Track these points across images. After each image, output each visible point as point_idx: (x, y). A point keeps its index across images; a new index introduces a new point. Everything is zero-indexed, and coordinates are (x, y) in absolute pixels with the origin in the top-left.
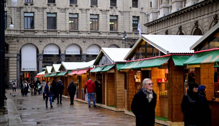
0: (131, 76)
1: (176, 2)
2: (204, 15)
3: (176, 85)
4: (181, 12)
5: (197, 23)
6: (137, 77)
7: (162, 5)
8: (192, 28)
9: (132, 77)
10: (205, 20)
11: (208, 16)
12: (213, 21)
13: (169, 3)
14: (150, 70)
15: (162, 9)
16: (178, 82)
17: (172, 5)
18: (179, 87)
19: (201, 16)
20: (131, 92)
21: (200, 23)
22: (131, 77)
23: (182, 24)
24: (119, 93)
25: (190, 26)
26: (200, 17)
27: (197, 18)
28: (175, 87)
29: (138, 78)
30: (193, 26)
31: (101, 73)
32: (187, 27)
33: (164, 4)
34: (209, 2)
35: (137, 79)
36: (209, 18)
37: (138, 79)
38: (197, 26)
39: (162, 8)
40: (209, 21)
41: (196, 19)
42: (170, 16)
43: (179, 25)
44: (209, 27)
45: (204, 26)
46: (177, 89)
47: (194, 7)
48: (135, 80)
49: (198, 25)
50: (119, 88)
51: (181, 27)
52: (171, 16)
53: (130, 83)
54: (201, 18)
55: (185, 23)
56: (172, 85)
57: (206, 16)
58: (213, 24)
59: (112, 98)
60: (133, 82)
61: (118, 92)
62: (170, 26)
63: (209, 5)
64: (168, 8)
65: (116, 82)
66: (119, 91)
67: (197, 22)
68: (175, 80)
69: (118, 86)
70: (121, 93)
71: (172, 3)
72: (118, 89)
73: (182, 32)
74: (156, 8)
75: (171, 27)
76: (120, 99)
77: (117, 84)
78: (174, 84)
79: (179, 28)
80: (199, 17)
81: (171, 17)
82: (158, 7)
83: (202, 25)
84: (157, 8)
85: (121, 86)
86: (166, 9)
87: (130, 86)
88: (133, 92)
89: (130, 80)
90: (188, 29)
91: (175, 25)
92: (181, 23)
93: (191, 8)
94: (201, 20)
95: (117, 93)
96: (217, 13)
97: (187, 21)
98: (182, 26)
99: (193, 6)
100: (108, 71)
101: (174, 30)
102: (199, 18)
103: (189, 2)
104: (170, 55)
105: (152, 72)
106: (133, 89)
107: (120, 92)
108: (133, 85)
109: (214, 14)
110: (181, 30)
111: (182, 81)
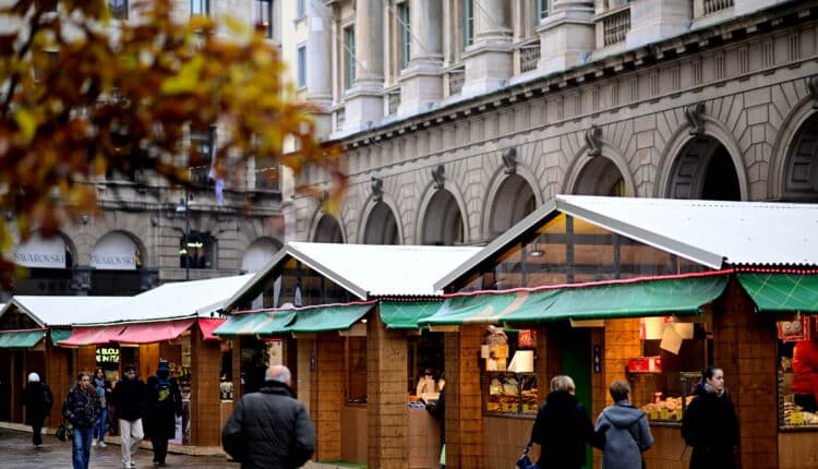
0: (467, 348)
1: (418, 79)
2: (542, 129)
3: (752, 383)
4: (445, 114)
5: (511, 159)
6: (492, 355)
7: (357, 88)
8: (491, 175)
9: (470, 354)
10: (548, 146)
11: (562, 130)
12: (584, 149)
13: (383, 81)
14: (602, 325)
15: (358, 103)
16: (757, 369)
17: (402, 88)
18: (762, 389)
19: (530, 131)
20: (466, 408)
21: (524, 155)
22: (466, 352)
23: (447, 157)
24: (387, 412)
25: (482, 167)
26: (523, 133)
27: (511, 137)
28: (747, 390)
29: (497, 355)
30: (495, 168)
31: (294, 337)
32: (467, 171)
33: (365, 83)
34: (568, 81)
35: (494, 358)
36: (564, 137)
37: (497, 359)
38: (511, 168)
39: (357, 97)
40: (566, 149)
41: (508, 143)
42: (396, 128)
43: (434, 161)
44: (565, 171)
45: (541, 169)
46: (755, 396)
47: (503, 97)
48: (482, 363)
49: (515, 164)
50: (387, 393)
51: (441, 169)
52: (403, 127)
53: (462, 375)
54: (531, 137)
55: (461, 154)
56: (740, 383)
57: (551, 131)
58: (580, 160)
59: (334, 431)
60: (475, 372)
61: (384, 410)
62: (391, 167)
63: (566, 92)
64: (381, 97)
65: (377, 371)
66: (388, 404)
67: (513, 152)
68: (747, 361)
69: (383, 388)
70: (394, 412)
71: (403, 81)
72: (383, 399)
73: (446, 187)
74: (326, 98)
75: (396, 169)
76: (393, 434)
77: (383, 377)
78: (745, 379)
79: (433, 174)
80: (519, 133)
81: (402, 131)
82: (331, 93)
83: (535, 164)
84: (329, 96)
85: (394, 385)
86: (371, 101)
87: (462, 386)
88: (475, 408)
89: (463, 364)
90: (472, 177)
91: (414, 161)
92: (440, 154)
93: (490, 100)
94: (531, 146)
95: (382, 412)
96: (598, 121)
97: (469, 146)
98: (446, 166)
99: (499, 92)
100: (343, 330)
101: (411, 180)
102: (521, 139)
103: (475, 77)
104: (732, 270)
105: (607, 334)
106: (474, 396)
107: (393, 409)
108: (473, 384)
109: (586, 124)
110: (443, 179)
111: (770, 367)
